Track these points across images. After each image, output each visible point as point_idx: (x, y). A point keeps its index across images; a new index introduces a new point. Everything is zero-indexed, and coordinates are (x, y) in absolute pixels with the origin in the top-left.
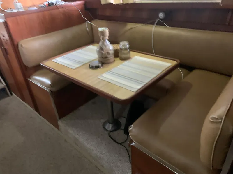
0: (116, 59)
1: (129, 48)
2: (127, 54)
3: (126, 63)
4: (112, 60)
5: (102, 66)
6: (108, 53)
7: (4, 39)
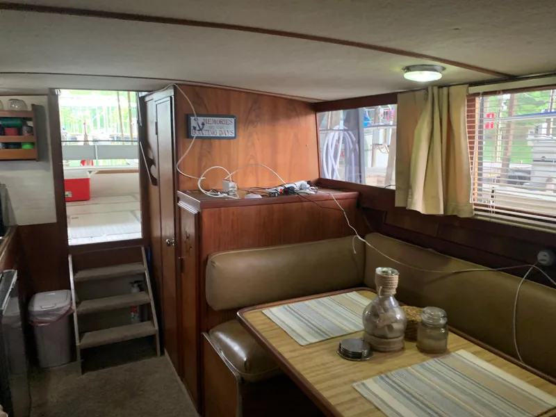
0: (408, 344)
1: (444, 327)
2: (437, 339)
3: (432, 363)
4: (398, 346)
5: (369, 355)
6: (390, 327)
7: (185, 242)
